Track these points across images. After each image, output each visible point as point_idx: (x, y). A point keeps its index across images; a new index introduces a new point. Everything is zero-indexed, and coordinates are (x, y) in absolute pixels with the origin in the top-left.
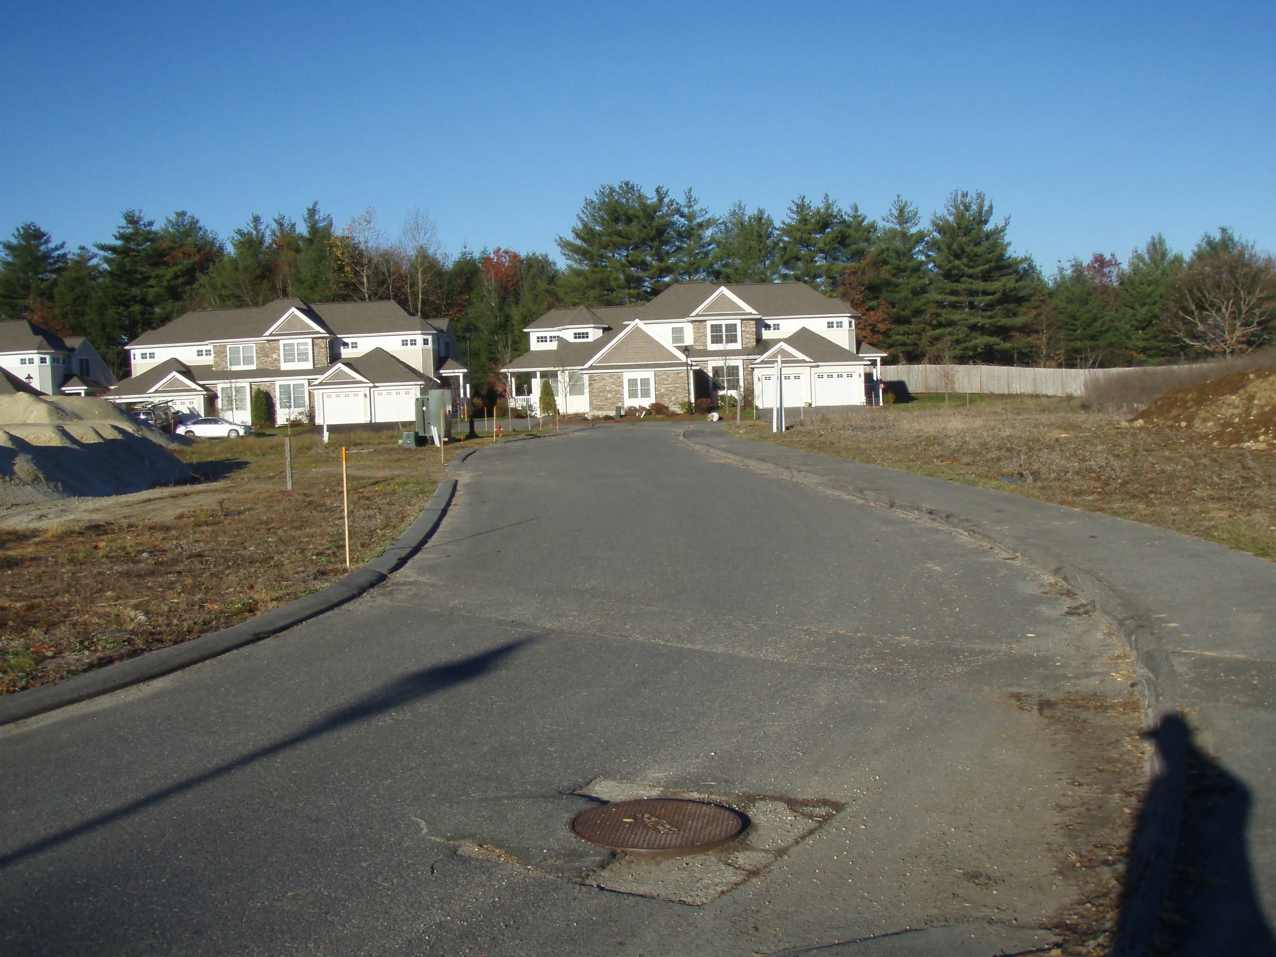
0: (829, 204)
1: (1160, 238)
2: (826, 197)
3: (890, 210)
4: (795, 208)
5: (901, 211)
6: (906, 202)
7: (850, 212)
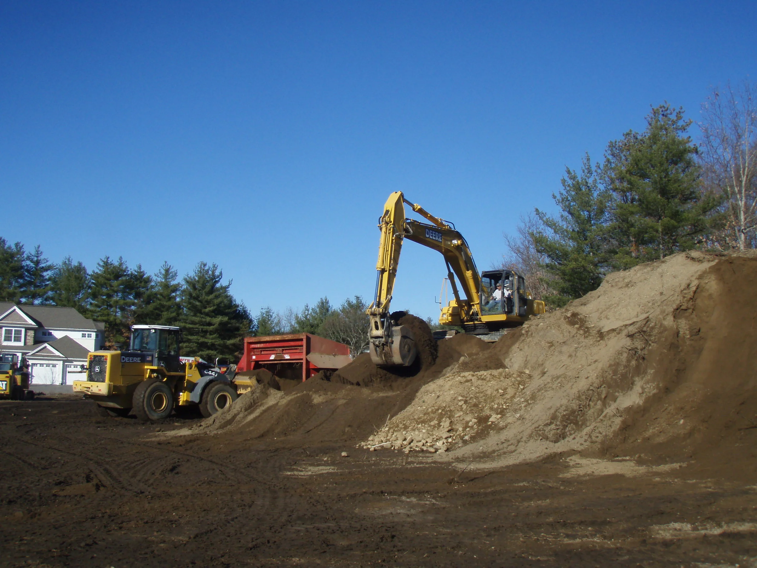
0: (122, 263)
1: (326, 300)
2: (121, 258)
3: (160, 270)
4: (102, 264)
5: (167, 271)
6: (170, 266)
7: (136, 269)
